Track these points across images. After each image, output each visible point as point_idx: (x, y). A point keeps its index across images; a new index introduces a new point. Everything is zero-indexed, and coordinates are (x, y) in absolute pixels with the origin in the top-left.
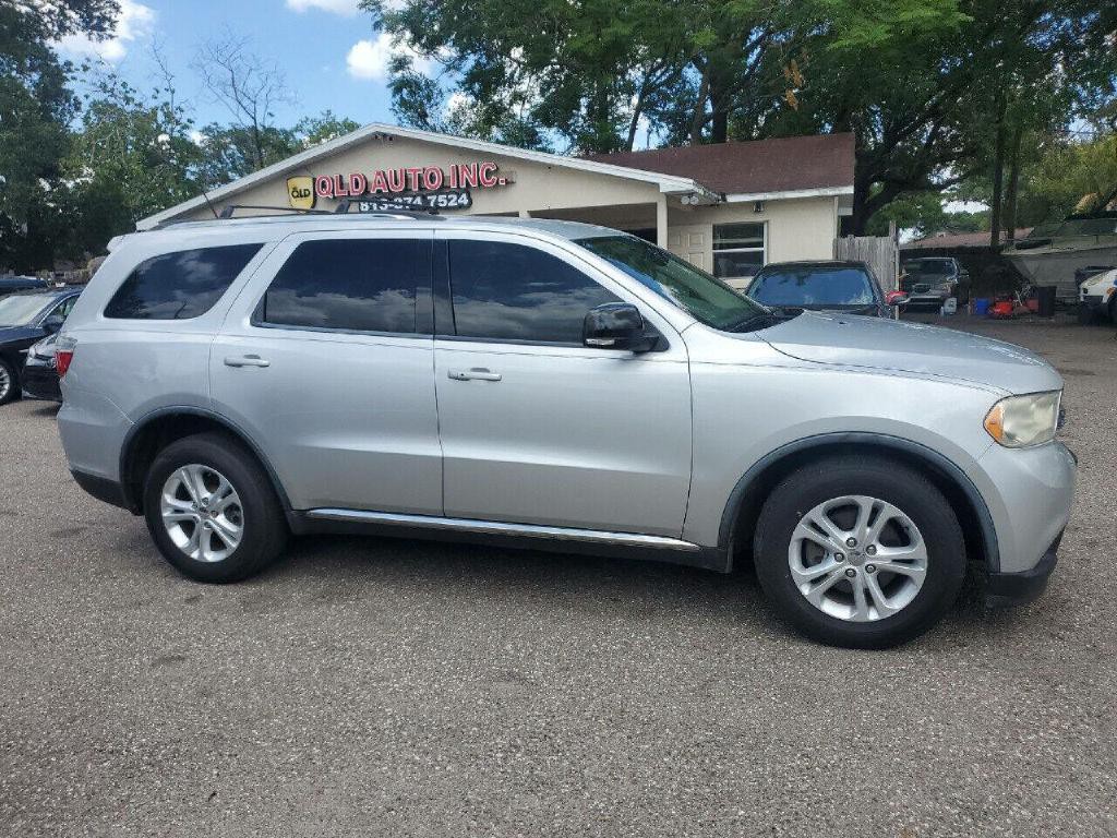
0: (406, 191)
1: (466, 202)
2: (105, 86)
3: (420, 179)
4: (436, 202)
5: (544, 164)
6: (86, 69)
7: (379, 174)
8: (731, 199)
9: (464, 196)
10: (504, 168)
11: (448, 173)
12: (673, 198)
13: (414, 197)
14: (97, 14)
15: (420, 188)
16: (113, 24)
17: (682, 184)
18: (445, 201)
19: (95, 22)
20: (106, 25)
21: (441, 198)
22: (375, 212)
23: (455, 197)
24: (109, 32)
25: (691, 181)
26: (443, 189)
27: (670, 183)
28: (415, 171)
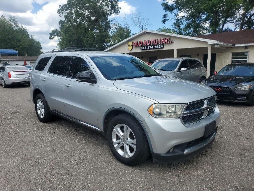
0: (150, 45)
1: (162, 47)
2: (115, 24)
3: (153, 41)
4: (156, 47)
5: (181, 38)
6: (112, 21)
7: (145, 41)
8: (237, 45)
9: (162, 45)
10: (172, 39)
11: (159, 40)
12: (213, 45)
13: (152, 46)
14: (117, 10)
15: (153, 44)
16: (119, 12)
17: (215, 42)
18: (158, 47)
19: (116, 11)
20: (118, 12)
21: (157, 46)
22: (144, 50)
23: (160, 46)
24: (118, 13)
25: (217, 41)
26: (158, 44)
27: (211, 42)
28: (152, 40)
